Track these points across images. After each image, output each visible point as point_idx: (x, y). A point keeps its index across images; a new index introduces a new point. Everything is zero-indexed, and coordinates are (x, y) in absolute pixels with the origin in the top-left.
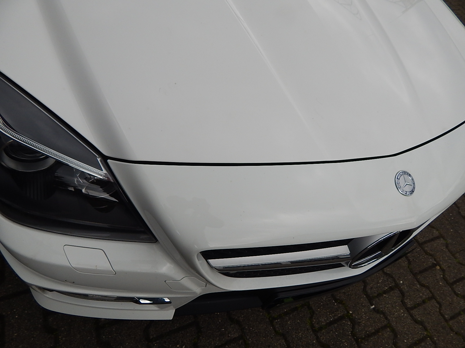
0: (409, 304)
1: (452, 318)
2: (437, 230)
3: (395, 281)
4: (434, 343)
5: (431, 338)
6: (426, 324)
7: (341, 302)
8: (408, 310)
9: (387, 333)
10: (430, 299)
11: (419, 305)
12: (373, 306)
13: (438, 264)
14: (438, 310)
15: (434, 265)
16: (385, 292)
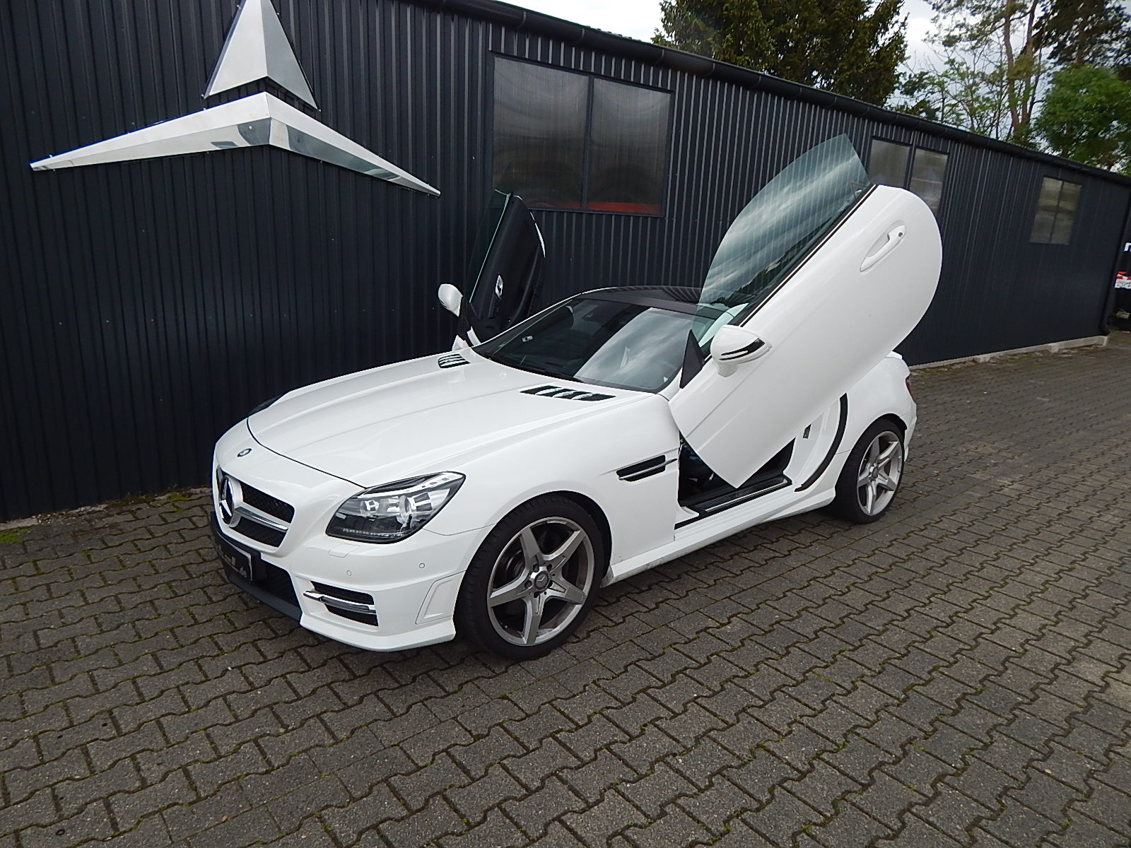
0: (231, 698)
1: (208, 736)
2: (348, 738)
3: (261, 687)
4: (183, 714)
5: (186, 713)
6: (204, 709)
7: (238, 648)
8: (224, 697)
9: (200, 678)
10: (235, 716)
11: (229, 706)
12: (230, 668)
13: (286, 732)
14: (220, 722)
15: (285, 727)
16: (246, 678)
